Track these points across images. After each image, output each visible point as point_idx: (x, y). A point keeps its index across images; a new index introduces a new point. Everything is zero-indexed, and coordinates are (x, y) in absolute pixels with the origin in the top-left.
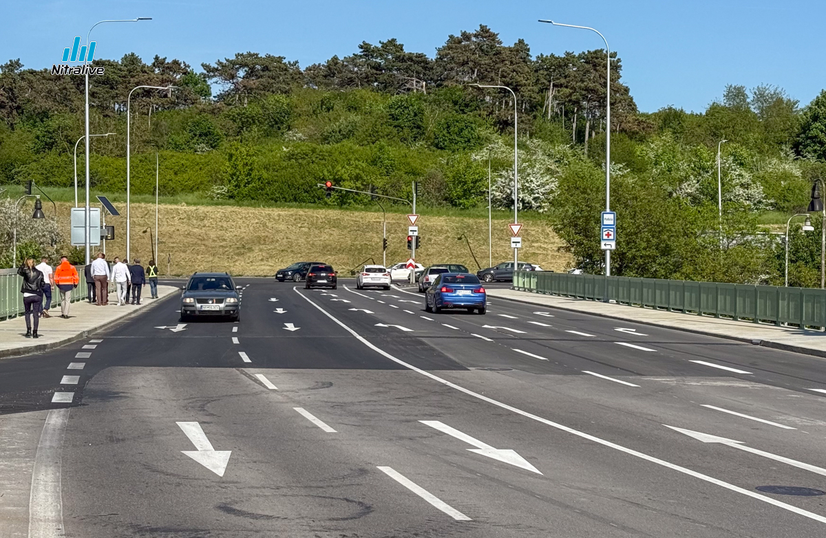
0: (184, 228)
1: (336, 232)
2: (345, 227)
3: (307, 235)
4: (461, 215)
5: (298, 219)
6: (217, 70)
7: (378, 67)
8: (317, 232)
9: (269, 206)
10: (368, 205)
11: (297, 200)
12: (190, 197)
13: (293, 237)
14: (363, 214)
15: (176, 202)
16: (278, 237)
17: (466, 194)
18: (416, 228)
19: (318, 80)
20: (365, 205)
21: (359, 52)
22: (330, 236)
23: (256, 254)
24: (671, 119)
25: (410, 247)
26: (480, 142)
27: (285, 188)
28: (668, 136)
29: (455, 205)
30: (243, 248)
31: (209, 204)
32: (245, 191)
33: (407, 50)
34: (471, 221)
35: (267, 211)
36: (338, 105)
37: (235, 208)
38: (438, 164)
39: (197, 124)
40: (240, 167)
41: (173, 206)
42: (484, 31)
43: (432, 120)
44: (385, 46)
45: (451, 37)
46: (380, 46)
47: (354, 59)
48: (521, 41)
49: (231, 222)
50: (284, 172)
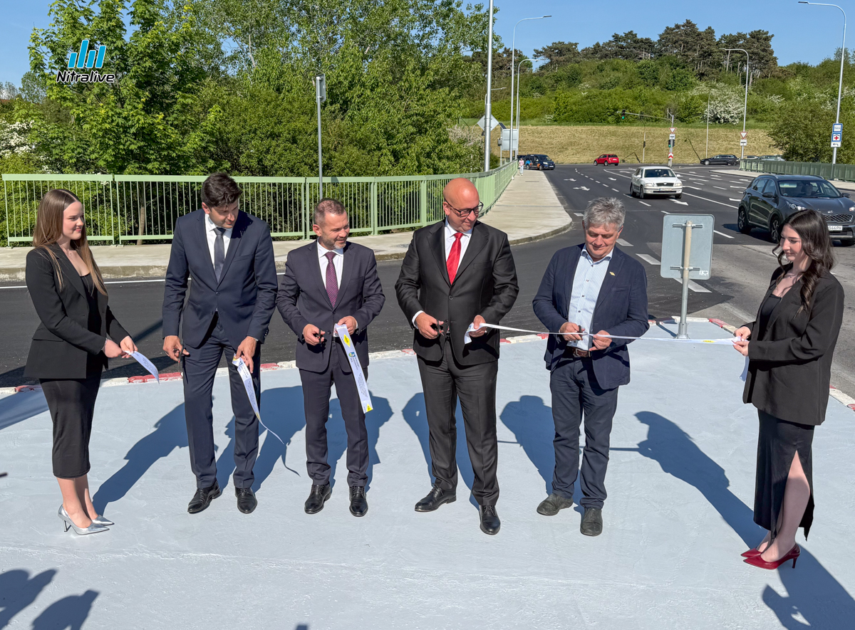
0: (530, 138)
1: (614, 138)
2: (619, 136)
3: (598, 140)
4: (686, 127)
5: (593, 131)
6: (542, 52)
7: (622, 47)
8: (603, 138)
9: (576, 125)
10: (631, 123)
11: (591, 121)
12: (534, 121)
13: (590, 142)
14: (629, 128)
15: (526, 125)
16: (581, 142)
17: (690, 114)
18: (674, 135)
19: (588, 56)
20: (630, 122)
21: (612, 39)
22: (611, 141)
23: (570, 151)
24: (800, 69)
25: (669, 144)
26: (692, 85)
27: (585, 114)
28: (799, 79)
29: (683, 121)
30: (563, 148)
31: (543, 125)
32: (562, 117)
33: (639, 37)
34: (693, 130)
35: (575, 128)
36: (607, 68)
37: (558, 127)
38: (670, 98)
39: (534, 82)
40: (561, 104)
41: (525, 127)
42: (688, 23)
43: (664, 75)
44: (626, 35)
45: (667, 28)
46: (624, 35)
47: (609, 44)
48: (710, 28)
49: (556, 134)
50: (584, 106)
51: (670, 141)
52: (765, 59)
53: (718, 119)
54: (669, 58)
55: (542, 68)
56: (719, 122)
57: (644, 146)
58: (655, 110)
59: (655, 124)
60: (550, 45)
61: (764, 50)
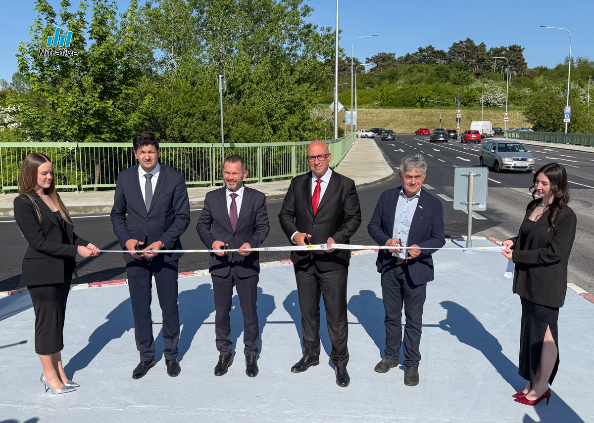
0: (365, 117)
1: (420, 117)
2: (424, 115)
3: (410, 118)
4: (468, 109)
5: (406, 112)
6: (371, 60)
7: (424, 56)
8: (413, 117)
9: (395, 108)
10: (431, 107)
11: (405, 105)
12: (366, 106)
13: (404, 119)
14: (430, 110)
16: (398, 119)
17: (470, 101)
18: (460, 115)
19: (402, 62)
20: (430, 106)
21: (418, 51)
22: (418, 119)
23: (391, 126)
24: (542, 71)
26: (471, 82)
27: (401, 101)
28: (542, 77)
29: (466, 105)
30: (386, 124)
31: (373, 108)
32: (386, 103)
33: (436, 49)
34: (472, 111)
35: (394, 110)
36: (415, 70)
37: (383, 109)
38: (457, 90)
39: (366, 79)
40: (384, 94)
41: (361, 109)
42: (468, 40)
43: (453, 74)
44: (427, 48)
45: (455, 43)
46: (425, 48)
47: (416, 54)
48: (482, 43)
49: (382, 114)
50: (400, 96)
51: (457, 119)
52: (519, 64)
53: (489, 104)
54: (456, 63)
55: (371, 70)
56: (490, 106)
57: (440, 122)
58: (447, 98)
59: (447, 107)
60: (377, 55)
61: (518, 58)
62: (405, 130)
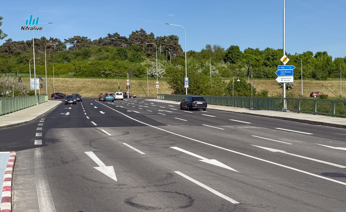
0: (62, 84)
1: (105, 85)
2: (107, 83)
3: (97, 86)
4: (139, 79)
5: (94, 81)
6: (69, 41)
7: (112, 40)
8: (100, 85)
9: (86, 78)
11: (93, 76)
12: (63, 76)
13: (93, 86)
14: (112, 80)
16: (88, 87)
17: (140, 74)
18: (129, 83)
19: (96, 44)
20: (113, 77)
21: (107, 36)
22: (103, 86)
24: (192, 54)
25: (127, 88)
26: (143, 60)
27: (90, 73)
28: (192, 58)
29: (138, 77)
31: (68, 78)
32: (79, 74)
33: (121, 36)
34: (142, 81)
35: (85, 79)
36: (103, 50)
37: (76, 79)
38: (132, 66)
39: (64, 56)
40: (77, 67)
41: (58, 78)
42: (142, 30)
43: (130, 54)
44: (114, 34)
45: (133, 32)
46: (113, 34)
47: (106, 38)
48: (152, 33)
49: (75, 83)
50: (90, 69)
52: (176, 48)
53: (153, 76)
54: (134, 46)
55: (70, 48)
56: (154, 77)
57: (119, 89)
58: (124, 71)
59: (125, 78)
60: (73, 37)
61: (175, 44)
62: (93, 95)
